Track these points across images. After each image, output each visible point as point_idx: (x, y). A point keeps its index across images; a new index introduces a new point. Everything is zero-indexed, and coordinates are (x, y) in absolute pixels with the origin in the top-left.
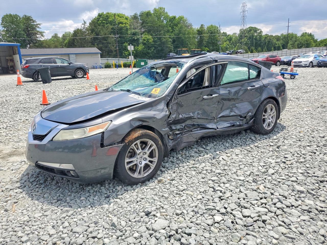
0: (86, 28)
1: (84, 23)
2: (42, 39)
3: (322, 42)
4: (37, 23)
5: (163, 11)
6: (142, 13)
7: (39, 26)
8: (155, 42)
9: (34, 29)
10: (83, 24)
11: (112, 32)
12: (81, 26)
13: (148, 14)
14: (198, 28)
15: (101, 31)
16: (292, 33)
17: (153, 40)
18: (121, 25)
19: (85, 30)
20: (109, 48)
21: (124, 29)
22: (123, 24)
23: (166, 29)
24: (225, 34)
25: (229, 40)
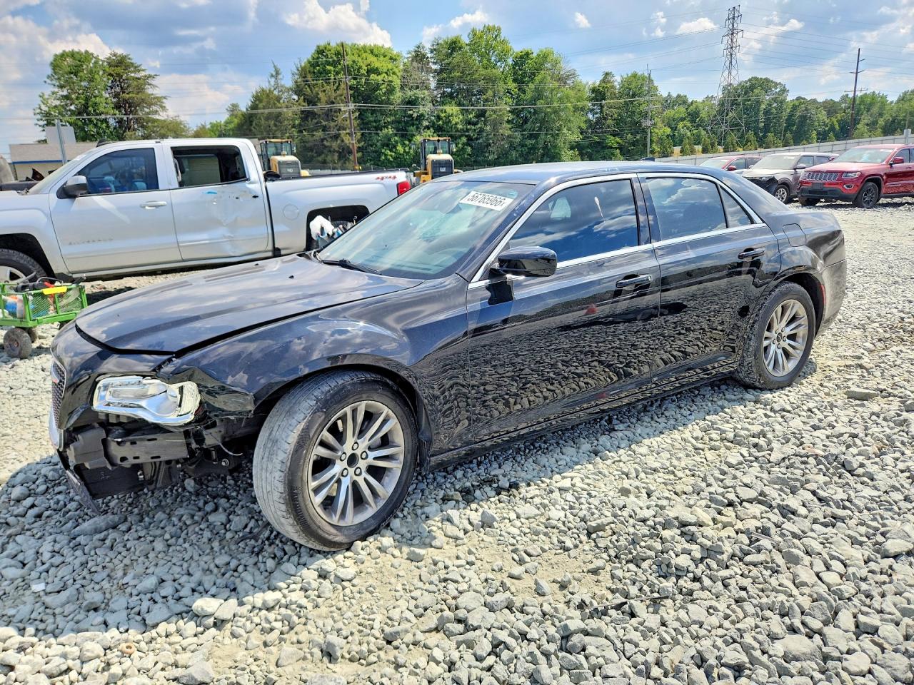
0: (282, 86)
1: (274, 74)
2: (162, 116)
4: (147, 73)
5: (496, 36)
6: (439, 44)
7: (150, 81)
8: (470, 124)
9: (140, 89)
10: (272, 76)
12: (269, 82)
13: (454, 46)
14: (594, 83)
15: (321, 95)
16: (873, 93)
17: (461, 117)
18: (373, 76)
19: (279, 91)
20: (343, 141)
21: (384, 88)
22: (379, 74)
23: (501, 87)
24: (681, 100)
25: (694, 116)
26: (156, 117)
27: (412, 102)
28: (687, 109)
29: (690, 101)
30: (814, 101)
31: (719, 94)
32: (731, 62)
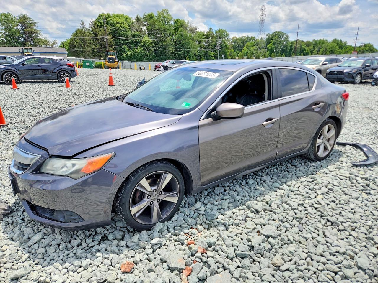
1: (82, 24)
2: (40, 37)
4: (34, 21)
6: (145, 15)
7: (35, 24)
9: (31, 27)
10: (81, 25)
13: (151, 16)
14: (205, 32)
16: (323, 39)
26: (38, 37)
27: (134, 36)
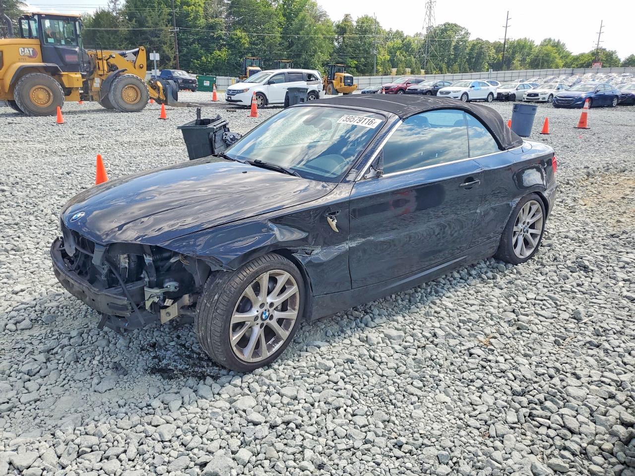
0: (119, 10)
3: (576, 59)
8: (254, 44)
11: (169, 21)
12: (109, 6)
14: (339, 22)
15: (149, 18)
16: (525, 38)
17: (248, 39)
18: (185, 7)
19: (117, 13)
21: (192, 15)
22: (189, 6)
23: (275, 21)
24: (399, 34)
25: (407, 47)
27: (212, 27)
28: (403, 41)
29: (405, 35)
30: (487, 42)
31: (424, 32)
32: (430, 12)
